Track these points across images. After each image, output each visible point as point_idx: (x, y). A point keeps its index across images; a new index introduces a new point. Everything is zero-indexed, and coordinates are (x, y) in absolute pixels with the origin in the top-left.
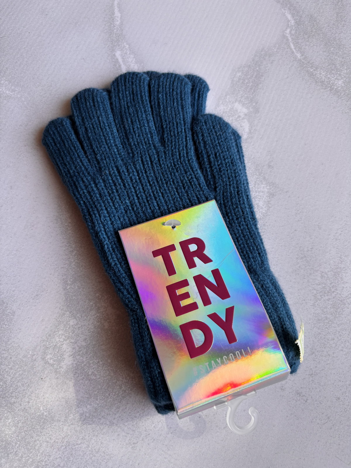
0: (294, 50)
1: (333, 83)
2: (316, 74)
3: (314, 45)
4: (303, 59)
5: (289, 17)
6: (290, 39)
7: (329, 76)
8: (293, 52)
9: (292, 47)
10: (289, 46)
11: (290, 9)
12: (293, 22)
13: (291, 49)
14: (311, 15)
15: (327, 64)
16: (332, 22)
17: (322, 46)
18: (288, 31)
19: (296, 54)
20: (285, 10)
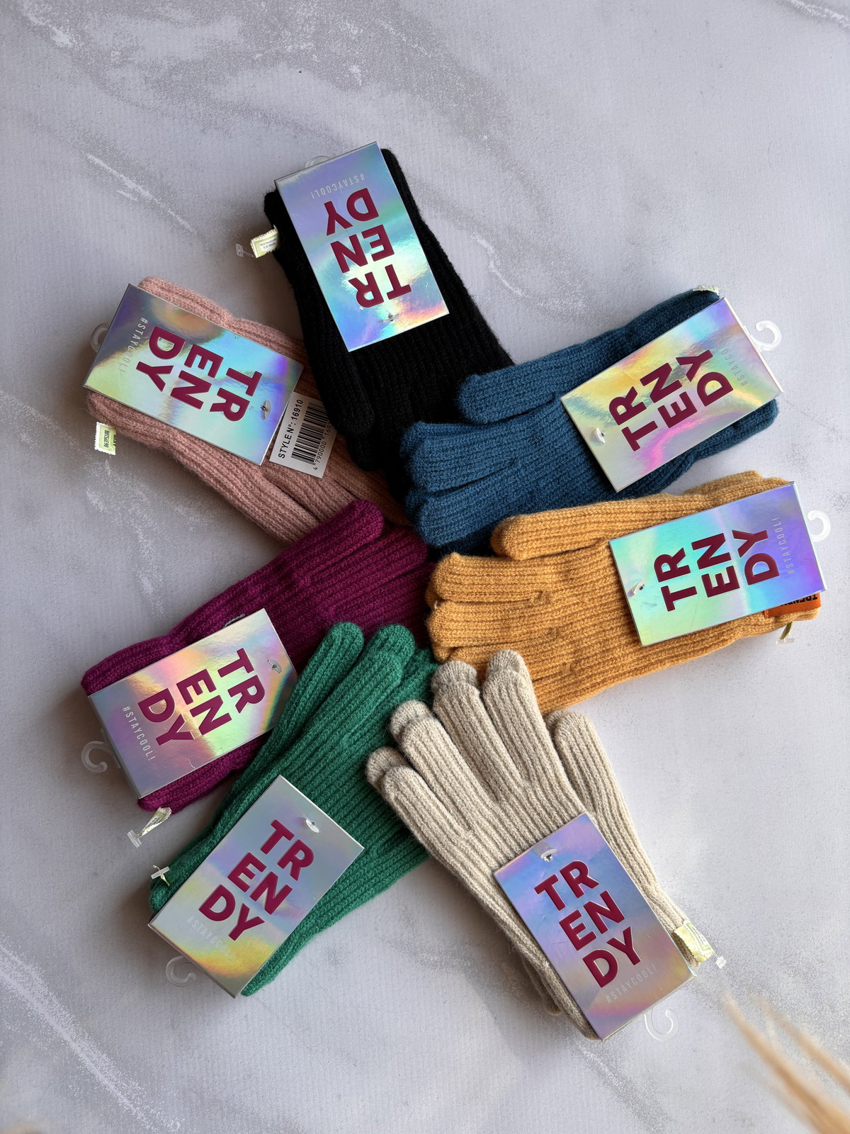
0: (511, 288)
1: (573, 310)
2: (549, 307)
3: (529, 269)
4: (526, 294)
5: (484, 243)
6: (499, 274)
7: (564, 303)
8: (511, 292)
9: (507, 284)
10: (502, 285)
11: (480, 232)
12: (491, 248)
13: (507, 288)
14: (508, 228)
15: (556, 288)
16: (536, 224)
17: (539, 266)
18: (492, 263)
19: (515, 292)
20: (474, 235)
